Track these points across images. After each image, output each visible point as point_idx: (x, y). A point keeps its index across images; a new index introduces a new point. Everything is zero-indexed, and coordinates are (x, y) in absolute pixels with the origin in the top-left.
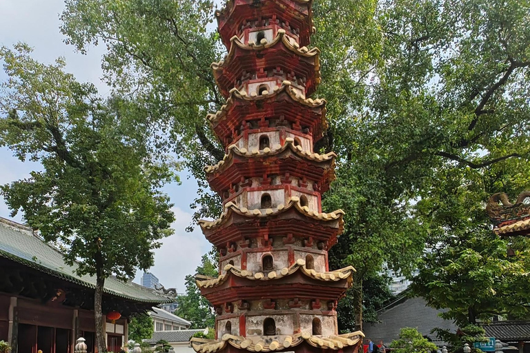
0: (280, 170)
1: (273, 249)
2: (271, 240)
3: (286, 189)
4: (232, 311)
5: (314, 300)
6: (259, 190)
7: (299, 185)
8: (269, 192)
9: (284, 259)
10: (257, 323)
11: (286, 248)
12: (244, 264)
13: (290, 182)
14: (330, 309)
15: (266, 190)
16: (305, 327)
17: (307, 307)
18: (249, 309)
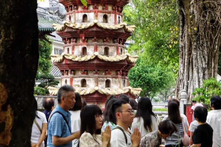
0: (92, 3)
1: (87, 44)
2: (86, 39)
3: (95, 12)
4: (67, 74)
5: (107, 70)
6: (81, 12)
7: (103, 9)
8: (86, 13)
9: (92, 50)
10: (78, 81)
11: (93, 44)
12: (73, 52)
13: (98, 9)
14: (117, 74)
15: (85, 12)
16: (101, 84)
17: (104, 74)
18: (74, 74)
